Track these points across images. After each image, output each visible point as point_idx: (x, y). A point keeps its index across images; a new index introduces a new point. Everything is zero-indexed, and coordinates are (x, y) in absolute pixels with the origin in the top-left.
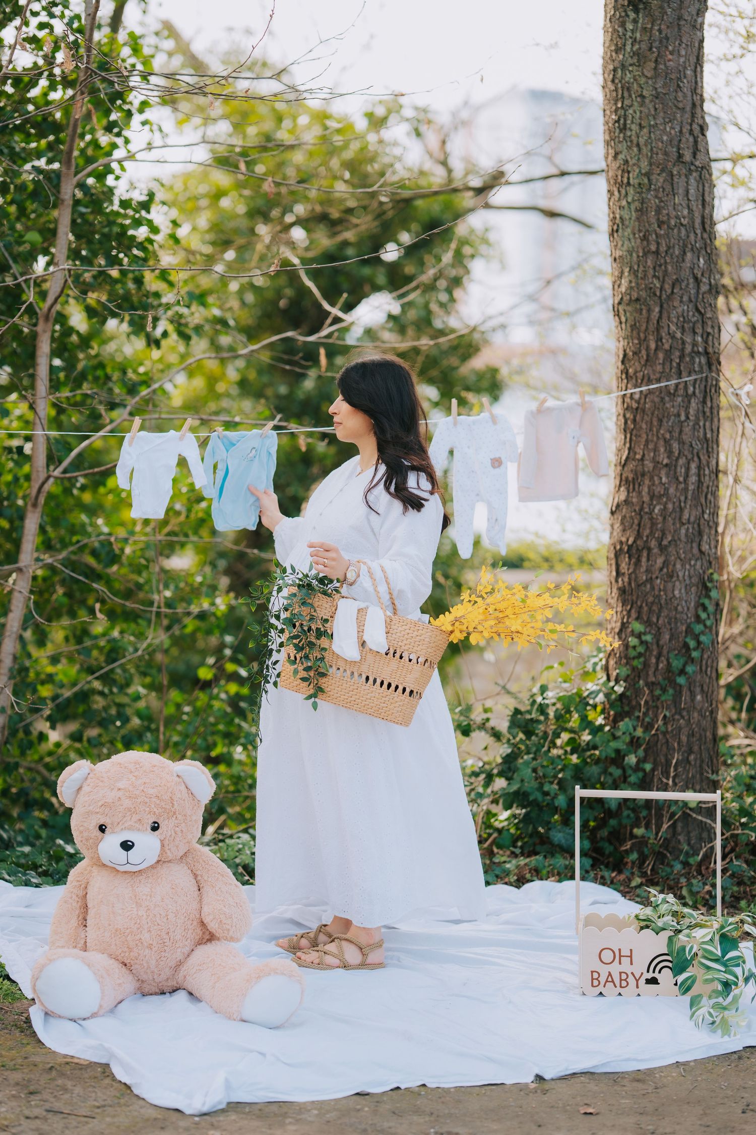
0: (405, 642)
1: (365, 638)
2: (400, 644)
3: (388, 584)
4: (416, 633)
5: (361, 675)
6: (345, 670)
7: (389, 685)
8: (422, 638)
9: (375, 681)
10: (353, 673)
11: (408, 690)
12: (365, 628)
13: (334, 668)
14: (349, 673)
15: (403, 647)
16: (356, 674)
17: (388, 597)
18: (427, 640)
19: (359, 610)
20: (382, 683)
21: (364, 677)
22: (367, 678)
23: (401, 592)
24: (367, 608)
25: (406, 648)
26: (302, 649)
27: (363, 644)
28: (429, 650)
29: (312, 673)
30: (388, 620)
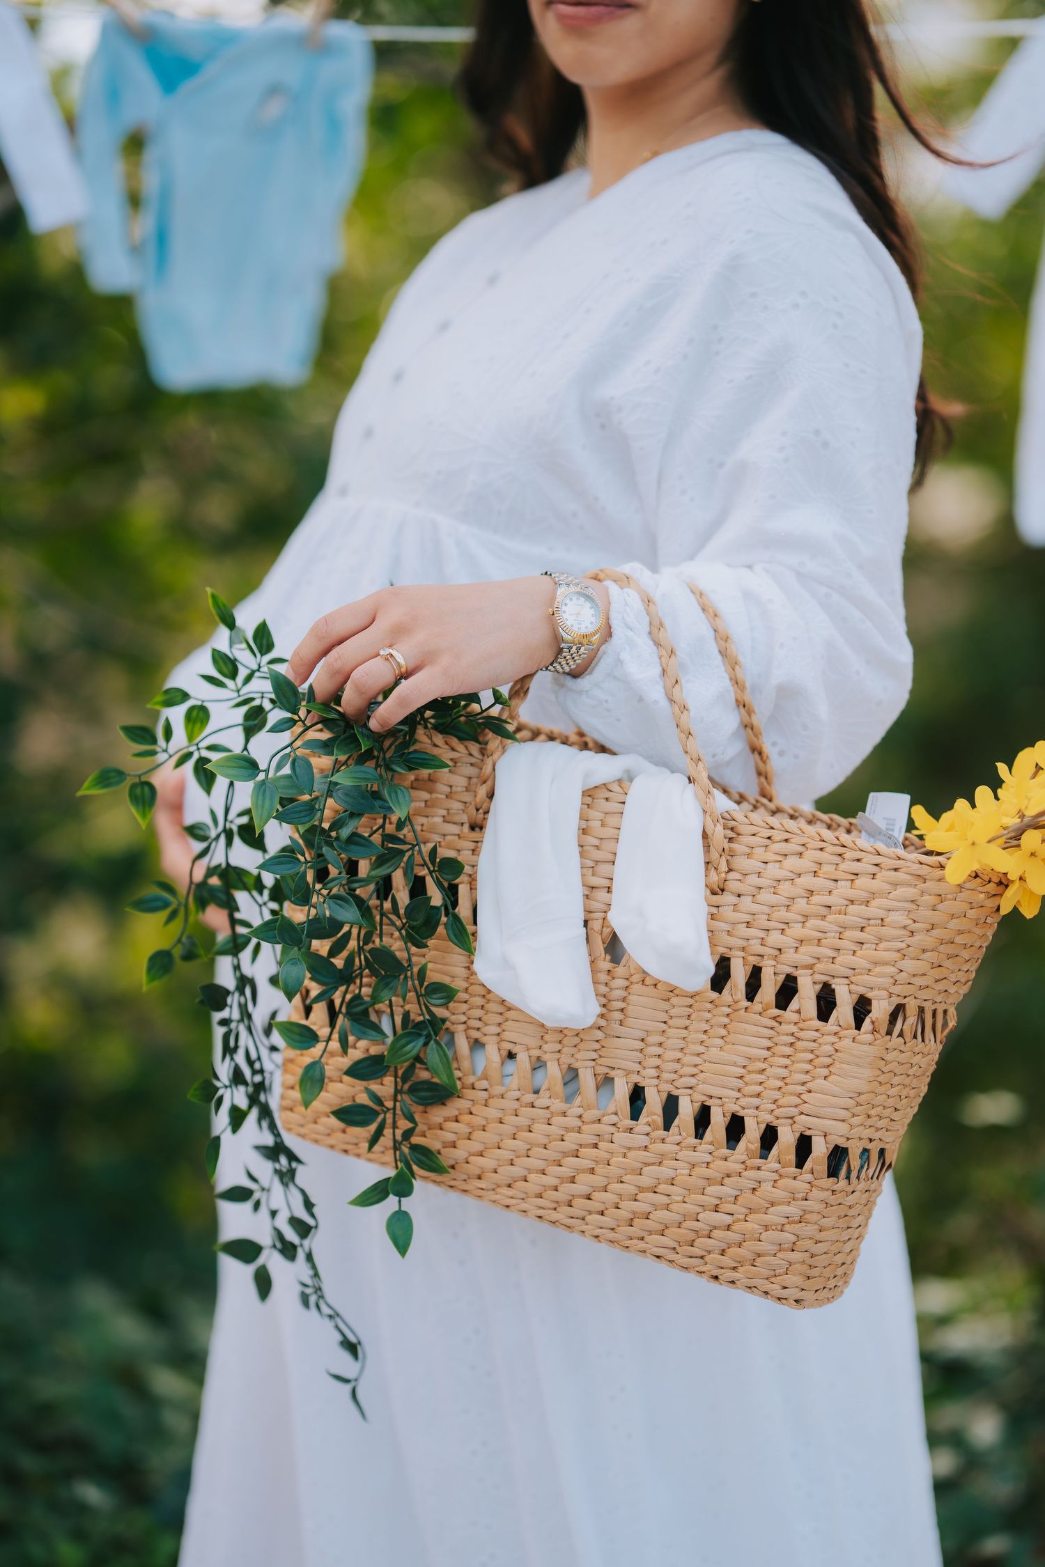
0: (796, 930)
1: (617, 920)
2: (775, 938)
3: (730, 660)
4: (843, 889)
5: (608, 1080)
6: (538, 1064)
7: (735, 1128)
8: (874, 910)
9: (671, 1108)
10: (572, 1075)
11: (820, 1149)
12: (619, 871)
13: (492, 1053)
14: (554, 1071)
15: (789, 956)
16: (587, 1080)
17: (730, 721)
18: (898, 918)
19: (589, 793)
20: (702, 1120)
21: (622, 1090)
22: (637, 1096)
23: (788, 694)
24: (625, 780)
25: (804, 957)
26: (345, 977)
27: (613, 946)
28: (908, 965)
29: (385, 1087)
30: (719, 832)
